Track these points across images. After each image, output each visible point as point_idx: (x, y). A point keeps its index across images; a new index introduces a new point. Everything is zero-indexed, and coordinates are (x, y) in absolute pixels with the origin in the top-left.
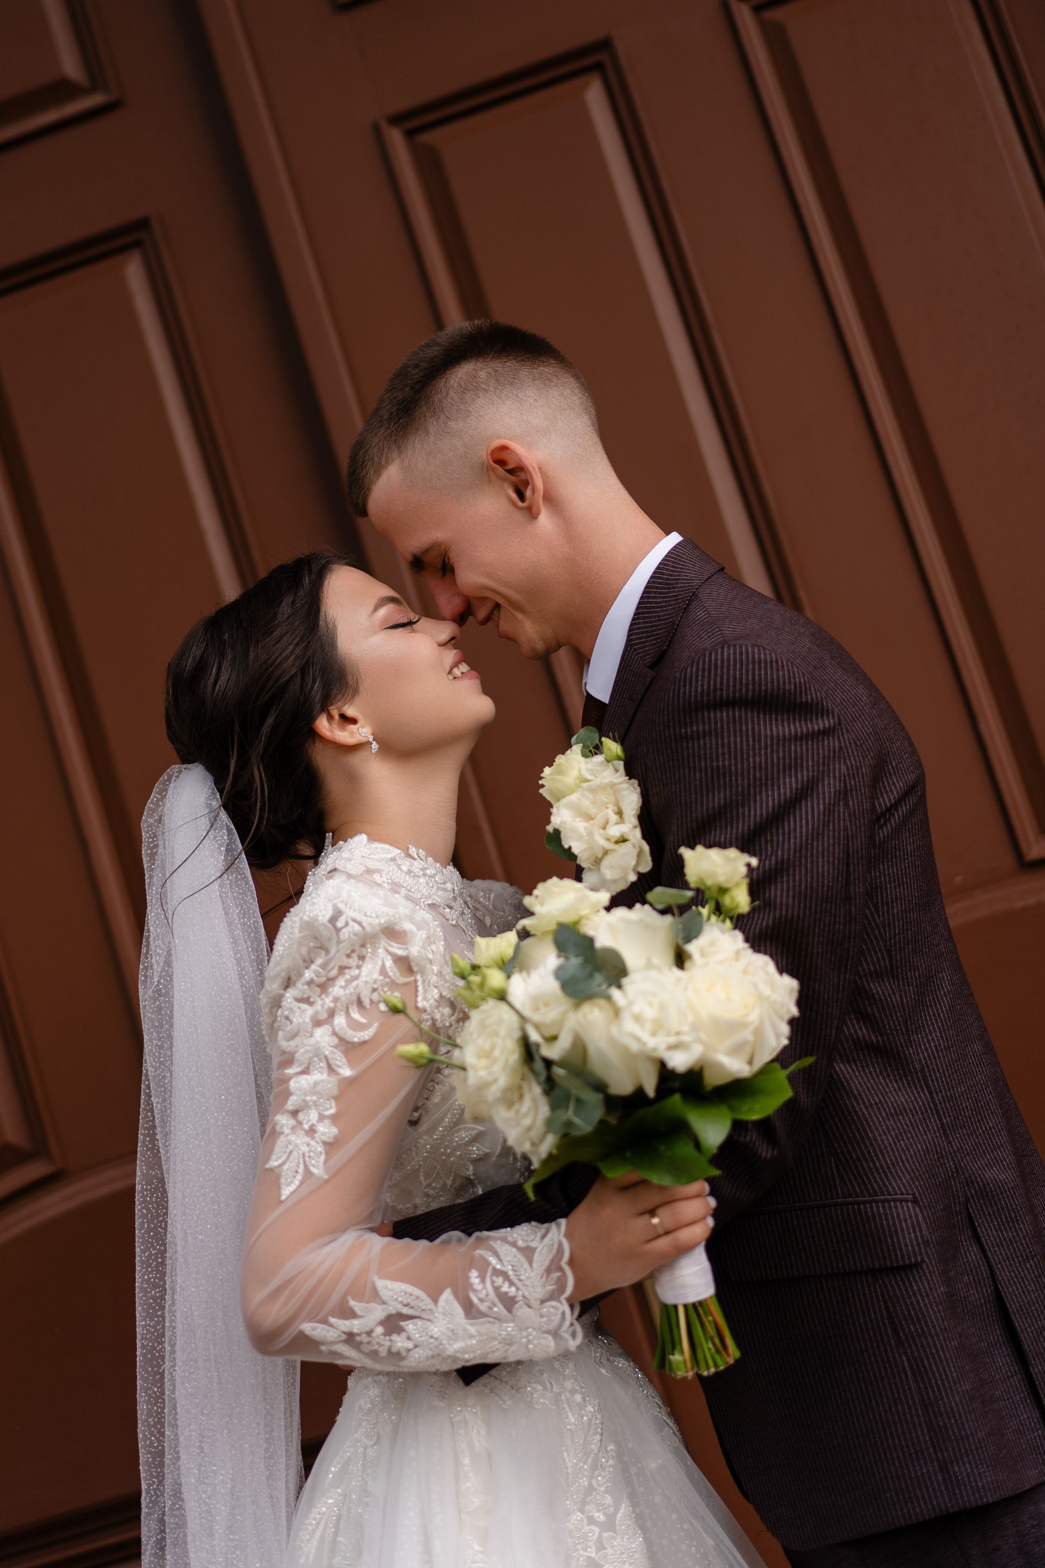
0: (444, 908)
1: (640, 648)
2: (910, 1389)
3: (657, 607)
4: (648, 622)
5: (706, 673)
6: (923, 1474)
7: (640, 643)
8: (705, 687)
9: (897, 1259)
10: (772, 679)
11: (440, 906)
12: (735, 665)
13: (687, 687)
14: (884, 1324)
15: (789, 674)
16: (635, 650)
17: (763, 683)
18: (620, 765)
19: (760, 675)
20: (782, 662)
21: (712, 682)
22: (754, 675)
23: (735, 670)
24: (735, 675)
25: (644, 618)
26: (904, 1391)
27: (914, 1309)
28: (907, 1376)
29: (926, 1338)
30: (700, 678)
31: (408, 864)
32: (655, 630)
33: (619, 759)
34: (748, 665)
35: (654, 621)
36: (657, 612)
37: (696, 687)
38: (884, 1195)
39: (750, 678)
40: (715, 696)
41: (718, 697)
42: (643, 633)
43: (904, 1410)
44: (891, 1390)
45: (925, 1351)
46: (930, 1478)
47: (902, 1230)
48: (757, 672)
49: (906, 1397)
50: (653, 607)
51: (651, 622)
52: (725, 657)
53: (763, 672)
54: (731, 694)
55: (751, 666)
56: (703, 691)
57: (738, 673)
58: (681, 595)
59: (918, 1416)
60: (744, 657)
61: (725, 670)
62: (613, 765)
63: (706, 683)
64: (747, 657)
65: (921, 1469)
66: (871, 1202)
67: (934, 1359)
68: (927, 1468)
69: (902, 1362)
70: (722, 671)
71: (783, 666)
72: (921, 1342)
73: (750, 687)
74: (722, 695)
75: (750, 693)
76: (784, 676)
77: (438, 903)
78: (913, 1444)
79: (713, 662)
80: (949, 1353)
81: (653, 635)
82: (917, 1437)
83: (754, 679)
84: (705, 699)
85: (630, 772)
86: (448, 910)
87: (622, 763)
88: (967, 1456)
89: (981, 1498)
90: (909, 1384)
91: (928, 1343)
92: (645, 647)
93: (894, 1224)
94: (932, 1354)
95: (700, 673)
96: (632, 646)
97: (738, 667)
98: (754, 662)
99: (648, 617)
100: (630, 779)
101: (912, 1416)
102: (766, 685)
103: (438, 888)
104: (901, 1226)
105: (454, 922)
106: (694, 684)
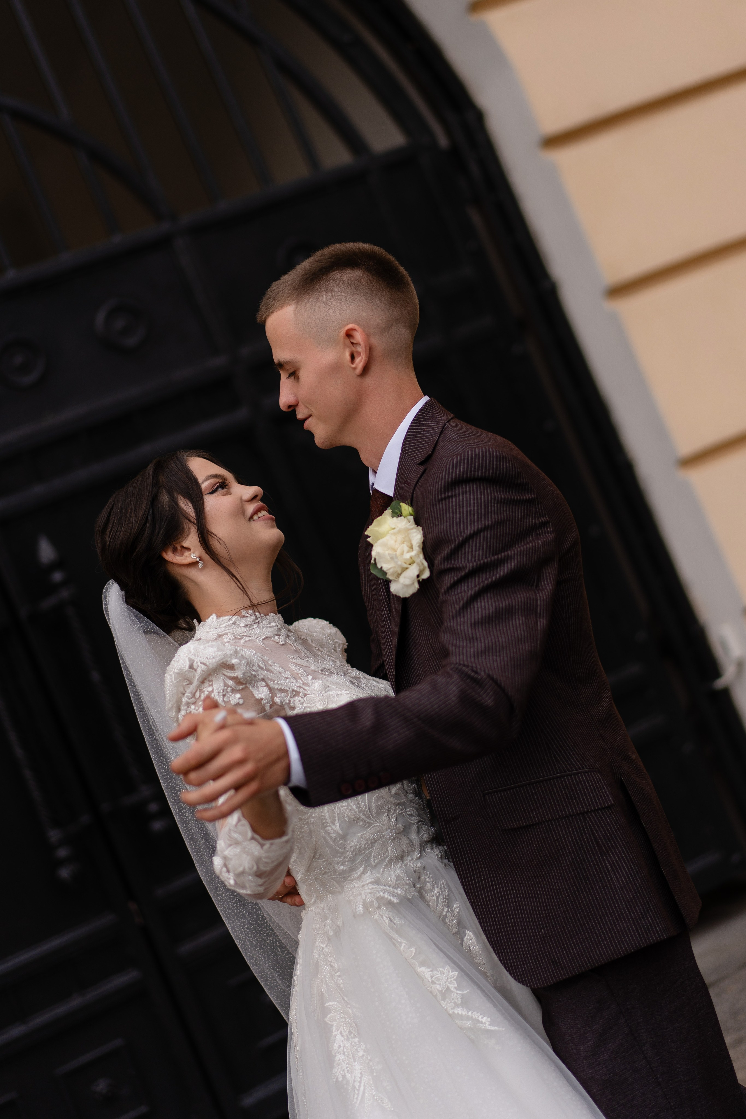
0: (274, 637)
1: (411, 455)
2: (612, 879)
3: (421, 432)
4: (415, 440)
5: (466, 461)
6: (624, 928)
7: (411, 452)
8: (465, 469)
9: (597, 805)
10: (503, 467)
11: (271, 637)
12: (483, 458)
13: (454, 469)
14: (593, 844)
15: (512, 466)
16: (408, 456)
17: (498, 469)
18: (411, 518)
19: (497, 464)
20: (509, 458)
21: (469, 467)
22: (493, 464)
23: (482, 460)
24: (482, 463)
25: (413, 438)
26: (609, 881)
27: (609, 832)
28: (609, 872)
29: (618, 848)
30: (462, 464)
31: (244, 621)
32: (420, 444)
33: (411, 515)
34: (490, 458)
35: (420, 439)
36: (421, 434)
37: (460, 470)
38: (584, 769)
39: (491, 466)
40: (471, 475)
41: (472, 475)
42: (413, 446)
43: (609, 892)
44: (601, 881)
45: (618, 856)
46: (629, 929)
47: (598, 788)
48: (495, 463)
49: (610, 884)
50: (419, 432)
51: (418, 440)
52: (477, 453)
53: (498, 463)
54: (480, 474)
55: (491, 459)
56: (463, 471)
57: (484, 462)
58: (437, 425)
59: (618, 894)
60: (488, 453)
61: (477, 460)
62: (407, 519)
63: (466, 467)
64: (490, 454)
65: (623, 925)
66: (577, 774)
67: (624, 860)
68: (626, 924)
69: (606, 865)
70: (475, 461)
71: (509, 461)
72: (615, 851)
73: (491, 471)
74: (474, 474)
75: (491, 474)
76: (509, 466)
77: (269, 636)
78: (617, 911)
79: (470, 455)
80: (632, 855)
81: (419, 447)
82: (619, 906)
83: (493, 467)
84: (465, 476)
85: (417, 522)
86: (277, 637)
87: (412, 517)
88: (649, 913)
89: (660, 937)
90: (611, 877)
91: (619, 852)
92: (414, 453)
93: (593, 785)
94: (622, 857)
95: (462, 461)
96: (406, 454)
97: (484, 459)
98: (493, 457)
99: (415, 437)
100: (418, 526)
101: (614, 895)
102: (500, 470)
103: (267, 627)
104: (597, 786)
105: (283, 643)
106: (458, 467)
